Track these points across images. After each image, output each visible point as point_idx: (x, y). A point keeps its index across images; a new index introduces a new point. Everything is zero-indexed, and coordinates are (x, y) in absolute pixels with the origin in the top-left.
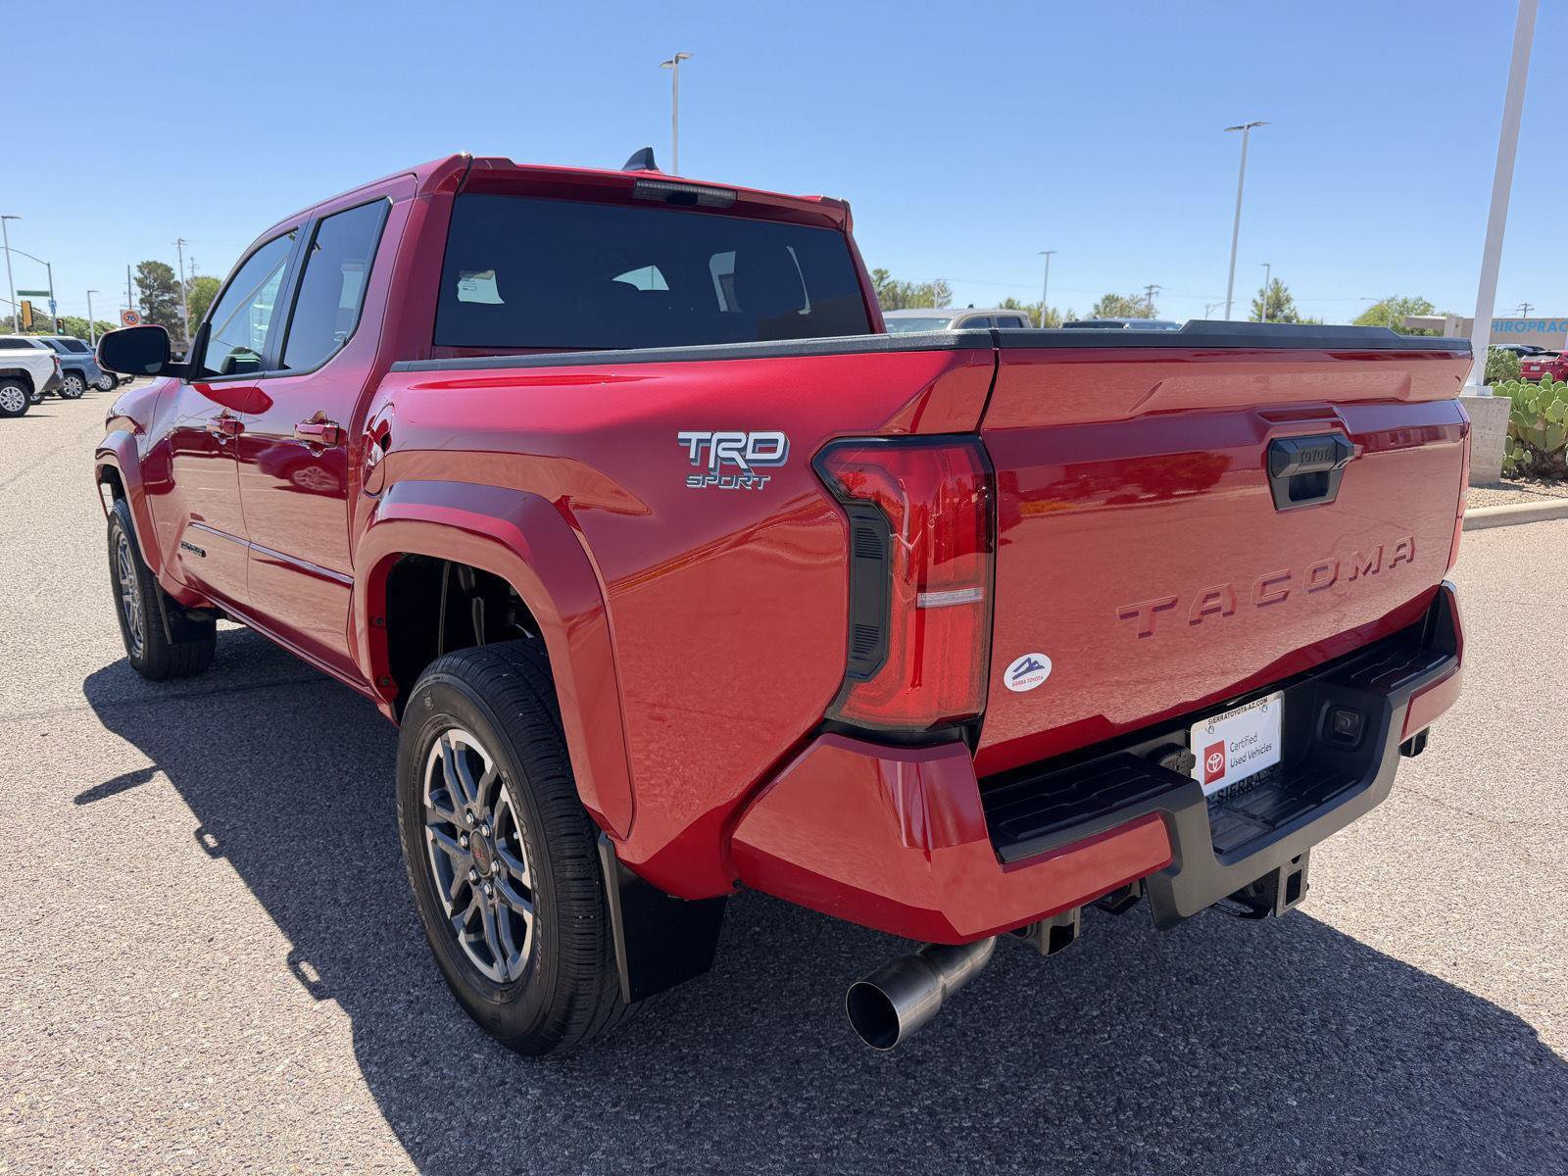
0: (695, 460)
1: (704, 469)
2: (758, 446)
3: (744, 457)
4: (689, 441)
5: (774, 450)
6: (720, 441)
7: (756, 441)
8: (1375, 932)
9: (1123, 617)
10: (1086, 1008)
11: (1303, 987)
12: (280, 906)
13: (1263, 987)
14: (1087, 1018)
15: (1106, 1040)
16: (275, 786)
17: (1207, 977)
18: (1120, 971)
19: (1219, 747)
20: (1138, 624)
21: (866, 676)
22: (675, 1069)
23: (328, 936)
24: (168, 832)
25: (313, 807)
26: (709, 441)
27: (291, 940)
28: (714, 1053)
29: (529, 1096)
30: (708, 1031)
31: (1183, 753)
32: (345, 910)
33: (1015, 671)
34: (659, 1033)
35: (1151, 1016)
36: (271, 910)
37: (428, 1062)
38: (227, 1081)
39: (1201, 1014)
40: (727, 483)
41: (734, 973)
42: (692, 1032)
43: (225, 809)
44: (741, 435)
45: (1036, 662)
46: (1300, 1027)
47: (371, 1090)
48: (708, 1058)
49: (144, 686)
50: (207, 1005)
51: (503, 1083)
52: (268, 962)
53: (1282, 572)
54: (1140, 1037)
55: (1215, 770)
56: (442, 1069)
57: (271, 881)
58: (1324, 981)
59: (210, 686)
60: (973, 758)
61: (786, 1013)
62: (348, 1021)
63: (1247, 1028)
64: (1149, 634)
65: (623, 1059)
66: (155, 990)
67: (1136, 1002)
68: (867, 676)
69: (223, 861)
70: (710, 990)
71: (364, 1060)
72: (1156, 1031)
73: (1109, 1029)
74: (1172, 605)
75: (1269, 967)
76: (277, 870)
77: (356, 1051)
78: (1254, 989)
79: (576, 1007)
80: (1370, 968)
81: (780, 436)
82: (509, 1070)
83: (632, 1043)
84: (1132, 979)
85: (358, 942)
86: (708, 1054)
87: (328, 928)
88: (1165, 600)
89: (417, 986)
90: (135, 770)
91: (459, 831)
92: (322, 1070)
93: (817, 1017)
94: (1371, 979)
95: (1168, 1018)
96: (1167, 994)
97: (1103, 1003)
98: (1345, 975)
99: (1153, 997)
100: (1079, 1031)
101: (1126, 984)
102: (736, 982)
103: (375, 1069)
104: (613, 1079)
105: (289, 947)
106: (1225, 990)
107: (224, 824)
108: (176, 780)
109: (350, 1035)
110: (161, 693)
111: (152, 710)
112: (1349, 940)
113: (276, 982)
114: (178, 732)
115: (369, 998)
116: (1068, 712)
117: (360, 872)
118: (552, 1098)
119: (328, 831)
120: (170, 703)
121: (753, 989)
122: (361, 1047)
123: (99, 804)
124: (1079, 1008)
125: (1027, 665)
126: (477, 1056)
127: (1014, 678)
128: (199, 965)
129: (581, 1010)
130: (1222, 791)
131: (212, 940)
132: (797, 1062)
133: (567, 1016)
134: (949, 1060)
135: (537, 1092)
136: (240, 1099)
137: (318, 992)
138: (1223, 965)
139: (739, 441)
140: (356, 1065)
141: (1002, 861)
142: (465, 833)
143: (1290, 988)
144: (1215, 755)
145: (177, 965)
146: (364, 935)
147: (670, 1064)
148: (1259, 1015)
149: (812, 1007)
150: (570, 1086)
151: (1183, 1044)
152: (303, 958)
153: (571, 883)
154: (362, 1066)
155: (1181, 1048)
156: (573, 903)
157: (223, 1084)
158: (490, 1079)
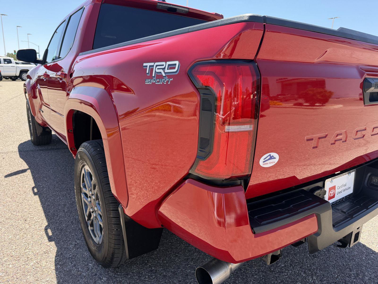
0: (148, 73)
1: (151, 77)
2: (169, 67)
3: (164, 71)
4: (147, 66)
5: (174, 68)
6: (157, 66)
7: (169, 65)
8: (373, 244)
9: (308, 140)
10: (280, 264)
11: (350, 261)
12: (48, 211)
13: (337, 261)
14: (280, 267)
15: (286, 276)
16: (58, 176)
17: (319, 255)
18: (291, 251)
19: (334, 188)
20: (313, 143)
21: (203, 158)
22: (149, 275)
23: (58, 222)
24: (25, 187)
25: (66, 182)
26: (153, 66)
27: (48, 222)
28: (162, 270)
29: (102, 280)
30: (161, 262)
31: (322, 190)
32: (66, 214)
33: (264, 159)
34: (146, 262)
35: (301, 268)
36: (45, 212)
37: (75, 266)
38: (15, 267)
39: (317, 268)
40: (158, 82)
41: (173, 243)
42: (156, 262)
43: (42, 182)
44: (164, 63)
45: (273, 156)
46: (350, 276)
47: (56, 274)
48: (160, 271)
49: (33, 147)
50: (18, 241)
51: (96, 275)
52: (39, 228)
53: (363, 128)
54: (297, 276)
55: (332, 195)
56: (79, 268)
57: (48, 204)
58: (357, 260)
59: (50, 147)
60: (245, 193)
61: (186, 258)
62: (56, 249)
63: (332, 275)
64: (316, 147)
65: (134, 270)
66: (5, 235)
67: (296, 263)
68: (205, 158)
69: (37, 196)
70: (164, 248)
71: (57, 263)
72: (302, 273)
73: (287, 271)
74: (325, 137)
75: (339, 253)
76: (51, 200)
77: (55, 260)
78: (334, 261)
79: (115, 257)
80: (372, 256)
81: (177, 63)
82: (99, 270)
83: (138, 264)
84: (295, 254)
85: (66, 224)
86: (160, 270)
87: (59, 219)
88: (323, 135)
89: (79, 239)
90: (23, 169)
91: (89, 196)
92: (44, 265)
93: (195, 260)
94: (373, 260)
95: (306, 269)
96: (306, 260)
97: (285, 262)
98: (364, 258)
99: (302, 261)
100: (277, 271)
101: (293, 256)
102: (173, 246)
103: (59, 266)
104: (129, 276)
105: (47, 224)
106: (324, 261)
107: (41, 186)
108: (32, 172)
109: (55, 254)
110: (37, 149)
111: (33, 153)
112: (364, 246)
113: (40, 235)
114: (37, 159)
115: (64, 242)
116: (282, 174)
117: (73, 202)
118: (109, 282)
119: (68, 190)
120: (38, 152)
121: (177, 249)
122: (57, 259)
123: (10, 178)
124: (278, 263)
125: (269, 157)
126: (90, 264)
127: (264, 162)
128: (20, 228)
129: (116, 257)
130: (333, 202)
131: (26, 220)
132: (187, 275)
133: (112, 259)
134: (235, 279)
135: (105, 279)
136: (17, 273)
137: (50, 239)
138: (324, 252)
139: (163, 65)
140: (54, 264)
141: (254, 233)
142: (90, 197)
143: (346, 261)
144: (332, 190)
145: (14, 227)
146: (69, 222)
147: (148, 273)
148: (336, 270)
149: (194, 256)
150: (116, 277)
151: (311, 279)
152: (50, 228)
153: (112, 219)
154: (56, 265)
155: (311, 280)
156: (113, 225)
157: (14, 268)
158: (92, 273)
